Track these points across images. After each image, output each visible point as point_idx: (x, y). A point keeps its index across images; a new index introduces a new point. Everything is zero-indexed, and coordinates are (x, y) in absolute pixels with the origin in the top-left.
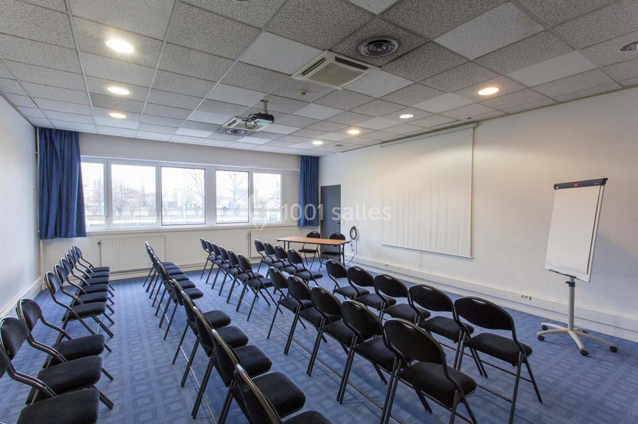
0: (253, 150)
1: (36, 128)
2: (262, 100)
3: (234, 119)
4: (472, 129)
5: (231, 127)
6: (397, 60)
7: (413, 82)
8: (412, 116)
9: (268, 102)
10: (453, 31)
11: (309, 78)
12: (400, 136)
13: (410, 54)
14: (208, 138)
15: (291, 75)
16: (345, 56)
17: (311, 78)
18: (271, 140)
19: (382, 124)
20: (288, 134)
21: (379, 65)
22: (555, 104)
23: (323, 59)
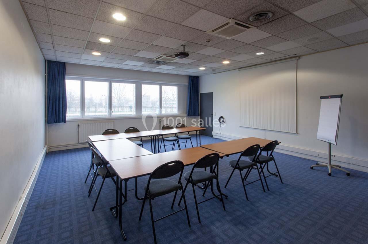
0: (163, 72)
1: (46, 60)
2: (182, 45)
3: (162, 55)
4: (296, 61)
5: (157, 60)
6: (268, 23)
7: (272, 35)
8: (263, 53)
9: (185, 46)
10: (306, 8)
11: (215, 33)
12: (251, 65)
13: (277, 21)
14: (141, 66)
15: (205, 32)
16: (240, 21)
17: (216, 33)
18: (176, 67)
19: (244, 58)
20: (188, 64)
21: (257, 26)
22: (348, 46)
23: (228, 23)
